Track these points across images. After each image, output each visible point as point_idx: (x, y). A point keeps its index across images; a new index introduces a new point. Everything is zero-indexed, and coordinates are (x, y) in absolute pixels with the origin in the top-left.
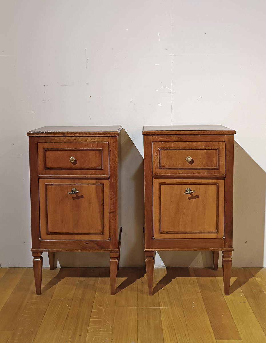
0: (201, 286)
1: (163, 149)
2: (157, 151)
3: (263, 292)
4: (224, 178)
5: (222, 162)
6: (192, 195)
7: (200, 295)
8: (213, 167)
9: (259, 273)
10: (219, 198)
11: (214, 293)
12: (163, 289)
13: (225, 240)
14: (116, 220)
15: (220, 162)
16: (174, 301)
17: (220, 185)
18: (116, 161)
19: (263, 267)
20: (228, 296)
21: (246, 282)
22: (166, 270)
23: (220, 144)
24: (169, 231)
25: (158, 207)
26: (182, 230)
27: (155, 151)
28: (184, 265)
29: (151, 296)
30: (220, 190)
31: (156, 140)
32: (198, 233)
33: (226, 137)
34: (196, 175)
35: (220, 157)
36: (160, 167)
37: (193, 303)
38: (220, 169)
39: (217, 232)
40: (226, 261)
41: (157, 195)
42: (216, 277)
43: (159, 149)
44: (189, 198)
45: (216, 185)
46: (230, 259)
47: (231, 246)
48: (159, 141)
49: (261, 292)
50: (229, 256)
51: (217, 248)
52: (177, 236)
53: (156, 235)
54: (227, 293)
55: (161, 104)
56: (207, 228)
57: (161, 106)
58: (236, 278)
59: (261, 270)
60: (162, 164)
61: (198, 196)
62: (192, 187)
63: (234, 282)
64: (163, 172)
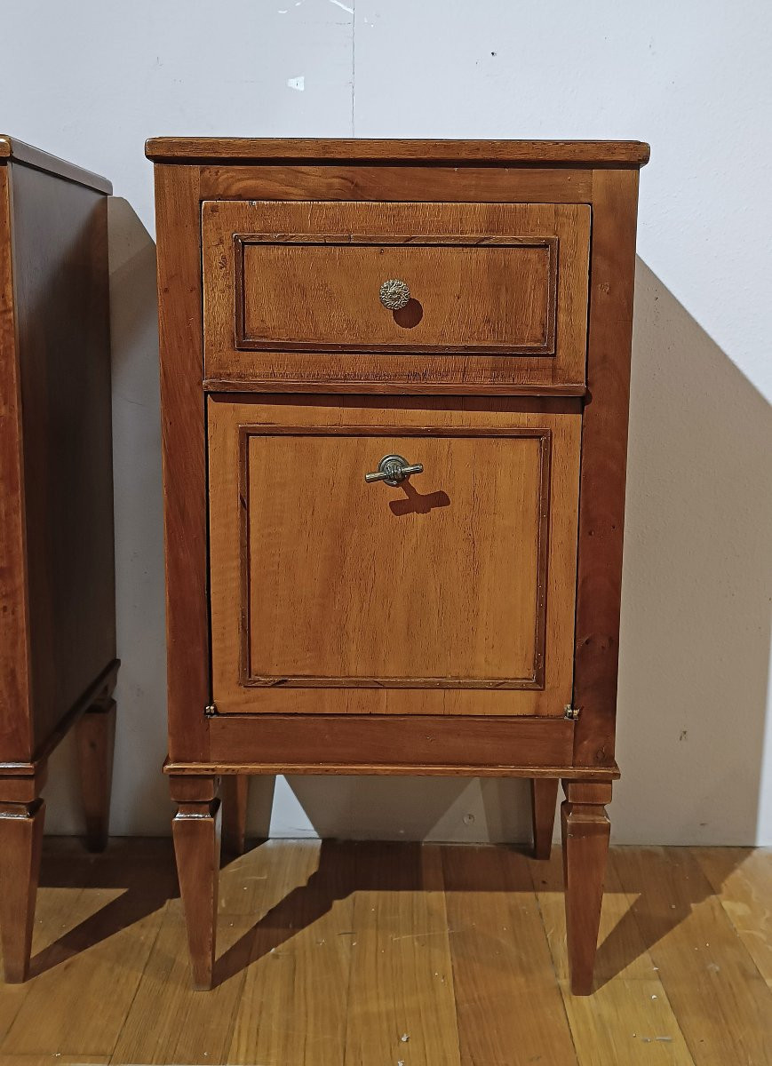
0: (462, 940)
1: (261, 237)
2: (227, 253)
3: (760, 978)
4: (579, 403)
5: (569, 312)
6: (410, 490)
7: (446, 993)
8: (522, 340)
9: (738, 872)
10: (553, 510)
11: (522, 980)
12: (276, 956)
13: (578, 724)
14: (13, 613)
15: (562, 317)
16: (311, 1028)
17: (558, 444)
18: (5, 302)
19: (754, 848)
20: (585, 998)
21: (679, 922)
22: (318, 853)
23: (563, 215)
24: (294, 676)
25: (235, 549)
26: (358, 668)
27: (217, 254)
28: (401, 833)
29: (205, 996)
30: (557, 466)
31: (220, 191)
32: (441, 687)
33: (598, 175)
34: (434, 385)
35: (561, 290)
36: (243, 341)
37: (404, 1039)
38: (560, 353)
39: (538, 682)
40: (578, 830)
41: (234, 488)
42: (541, 895)
43: (236, 240)
44: (398, 508)
45: (534, 444)
46: (599, 820)
47: (607, 759)
48: (239, 197)
49: (751, 976)
50: (596, 805)
51: (534, 765)
52: (332, 702)
53: (227, 695)
54: (583, 983)
55: (301, 79)
56: (486, 664)
57: (301, 88)
58: (633, 897)
59: (748, 862)
60: (254, 323)
61: (441, 499)
62: (411, 450)
63: (623, 923)
64: (262, 369)
